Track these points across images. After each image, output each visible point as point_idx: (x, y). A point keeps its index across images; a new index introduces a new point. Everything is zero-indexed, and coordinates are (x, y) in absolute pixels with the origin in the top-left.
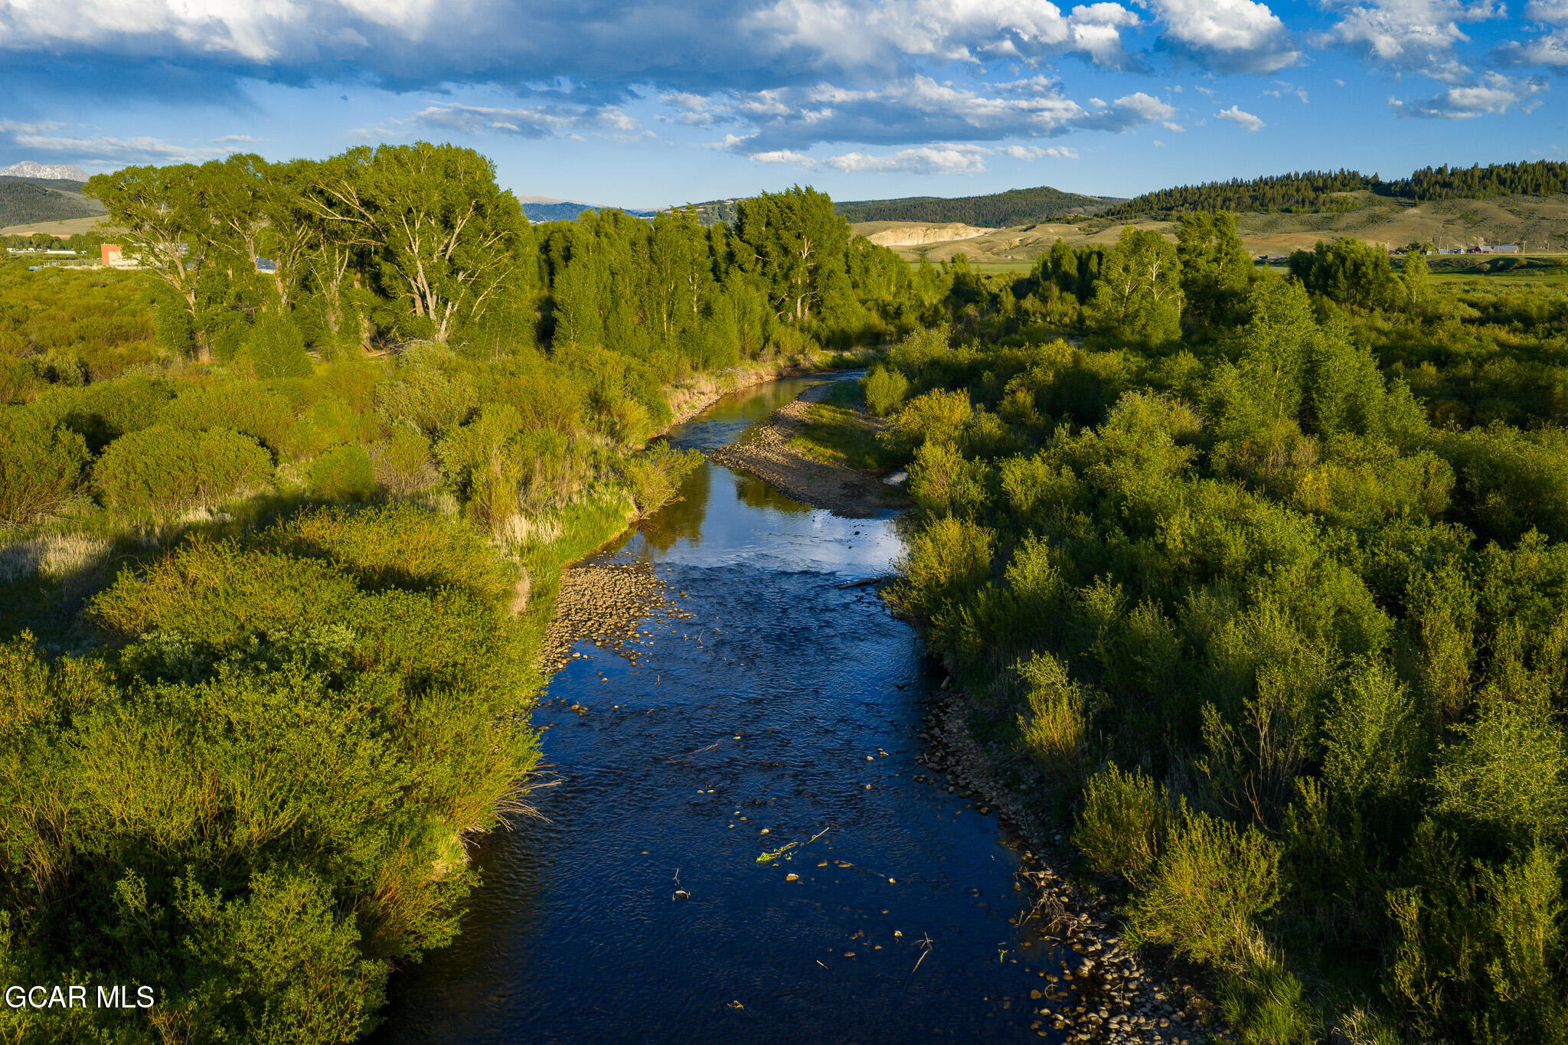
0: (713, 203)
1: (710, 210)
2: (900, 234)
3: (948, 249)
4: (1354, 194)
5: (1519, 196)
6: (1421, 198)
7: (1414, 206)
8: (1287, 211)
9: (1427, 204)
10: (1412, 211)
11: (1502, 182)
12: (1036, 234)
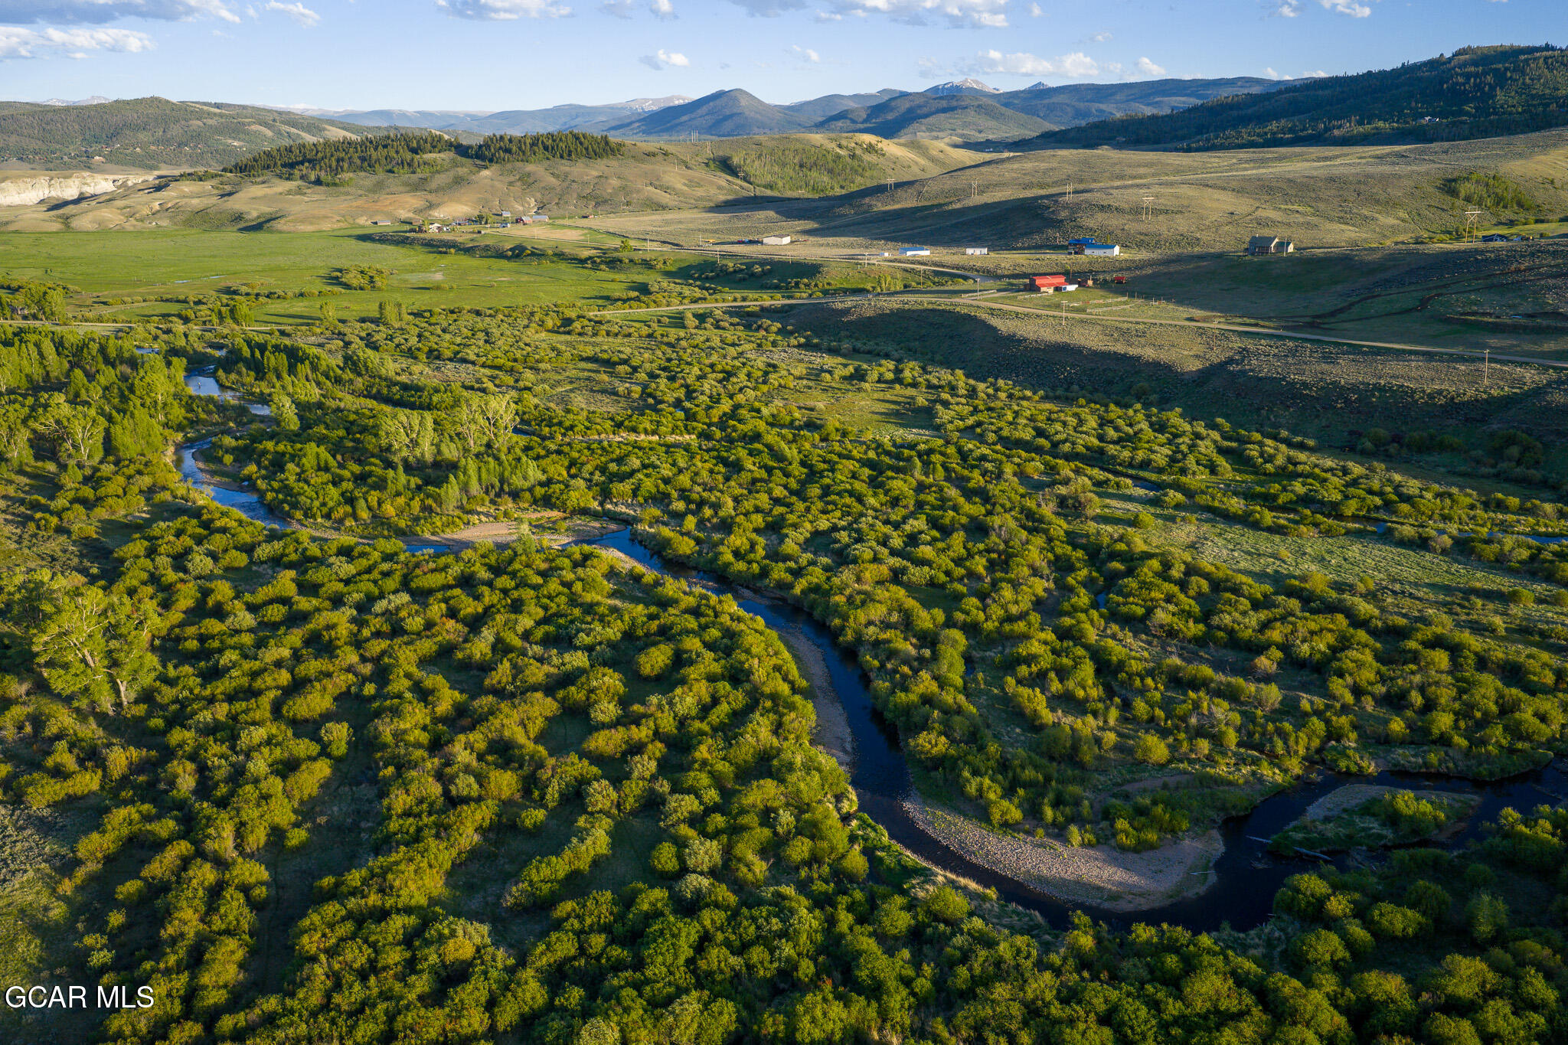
4: (442, 155)
5: (558, 160)
6: (491, 161)
7: (486, 168)
8: (391, 171)
9: (495, 167)
10: (485, 173)
11: (546, 148)
12: (172, 194)
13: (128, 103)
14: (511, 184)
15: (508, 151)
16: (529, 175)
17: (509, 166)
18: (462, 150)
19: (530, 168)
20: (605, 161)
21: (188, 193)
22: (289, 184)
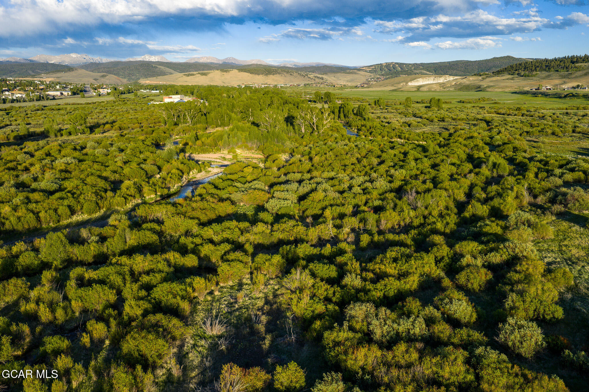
0: (378, 64)
1: (377, 68)
2: (425, 79)
3: (428, 87)
4: (586, 64)
8: (557, 71)
12: (465, 80)
13: (497, 58)
21: (471, 80)
22: (510, 76)
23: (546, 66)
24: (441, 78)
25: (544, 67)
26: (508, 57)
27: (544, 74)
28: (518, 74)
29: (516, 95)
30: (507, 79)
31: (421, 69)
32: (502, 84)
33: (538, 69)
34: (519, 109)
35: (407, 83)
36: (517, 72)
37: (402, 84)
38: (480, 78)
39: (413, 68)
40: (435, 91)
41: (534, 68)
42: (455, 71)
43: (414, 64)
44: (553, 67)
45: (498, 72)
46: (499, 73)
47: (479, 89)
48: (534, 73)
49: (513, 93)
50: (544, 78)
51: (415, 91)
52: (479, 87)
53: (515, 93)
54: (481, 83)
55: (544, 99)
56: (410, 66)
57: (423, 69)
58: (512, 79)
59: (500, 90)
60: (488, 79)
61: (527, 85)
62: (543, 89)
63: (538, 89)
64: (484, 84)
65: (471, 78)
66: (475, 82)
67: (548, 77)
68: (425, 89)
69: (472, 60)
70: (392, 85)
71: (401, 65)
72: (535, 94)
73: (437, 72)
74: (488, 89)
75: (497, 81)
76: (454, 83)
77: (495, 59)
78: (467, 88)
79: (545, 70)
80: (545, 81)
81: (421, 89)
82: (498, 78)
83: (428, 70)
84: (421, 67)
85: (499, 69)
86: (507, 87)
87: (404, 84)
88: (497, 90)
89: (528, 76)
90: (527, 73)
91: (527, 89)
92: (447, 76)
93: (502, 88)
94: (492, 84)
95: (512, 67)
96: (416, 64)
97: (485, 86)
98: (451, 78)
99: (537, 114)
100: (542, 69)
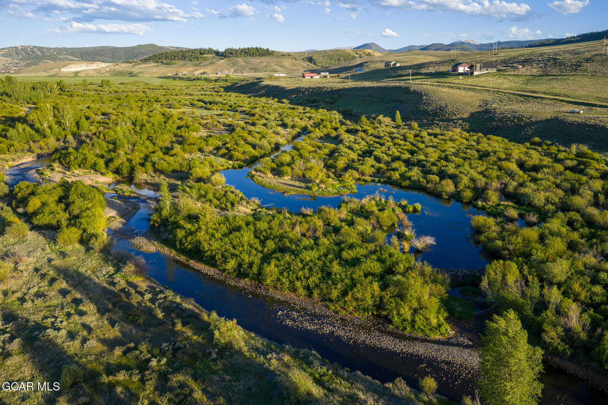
2: (78, 66)
3: (85, 72)
4: (210, 55)
5: (249, 57)
6: (225, 57)
7: (223, 59)
8: (191, 60)
9: (226, 59)
10: (222, 61)
11: (245, 53)
12: (117, 67)
13: (142, 46)
14: (228, 64)
15: (232, 53)
16: (236, 61)
17: (231, 59)
18: (217, 53)
19: (238, 59)
20: (266, 57)
21: (123, 67)
22: (155, 64)
23: (182, 56)
24: (93, 65)
25: (181, 57)
26: (152, 45)
27: (181, 62)
28: (161, 62)
29: (161, 79)
30: (154, 66)
31: (65, 54)
32: (150, 71)
33: (176, 58)
34: (162, 86)
35: (60, 69)
36: (160, 60)
37: (54, 70)
38: (130, 65)
39: (55, 53)
40: (93, 77)
41: (173, 58)
42: (103, 57)
43: (55, 48)
44: (187, 57)
45: (145, 59)
46: (145, 61)
47: (131, 74)
48: (174, 61)
49: (159, 78)
50: (181, 66)
51: (74, 77)
52: (131, 73)
53: (161, 77)
54: (133, 70)
55: (180, 81)
56: (52, 50)
57: (68, 54)
58: (157, 66)
59: (149, 75)
60: (137, 66)
61: (170, 71)
62: (180, 75)
63: (177, 75)
64: (135, 70)
65: (123, 65)
66: (127, 68)
67: (185, 64)
68: (82, 74)
69: (118, 46)
70: (45, 71)
71: (40, 49)
72: (174, 78)
73: (84, 58)
74: (139, 75)
75: (145, 68)
76: (108, 70)
77: (140, 46)
78: (121, 74)
79: (182, 59)
80: (182, 68)
81: (79, 74)
82: (146, 65)
83: (73, 56)
84: (65, 52)
85: (145, 57)
86: (154, 73)
87: (57, 69)
88: (146, 75)
89: (170, 64)
90: (168, 61)
91: (169, 74)
92: (99, 62)
93: (150, 74)
94: (141, 71)
95: (155, 56)
96: (58, 48)
97: (136, 72)
98: (104, 65)
99: (171, 88)
100: (179, 59)
